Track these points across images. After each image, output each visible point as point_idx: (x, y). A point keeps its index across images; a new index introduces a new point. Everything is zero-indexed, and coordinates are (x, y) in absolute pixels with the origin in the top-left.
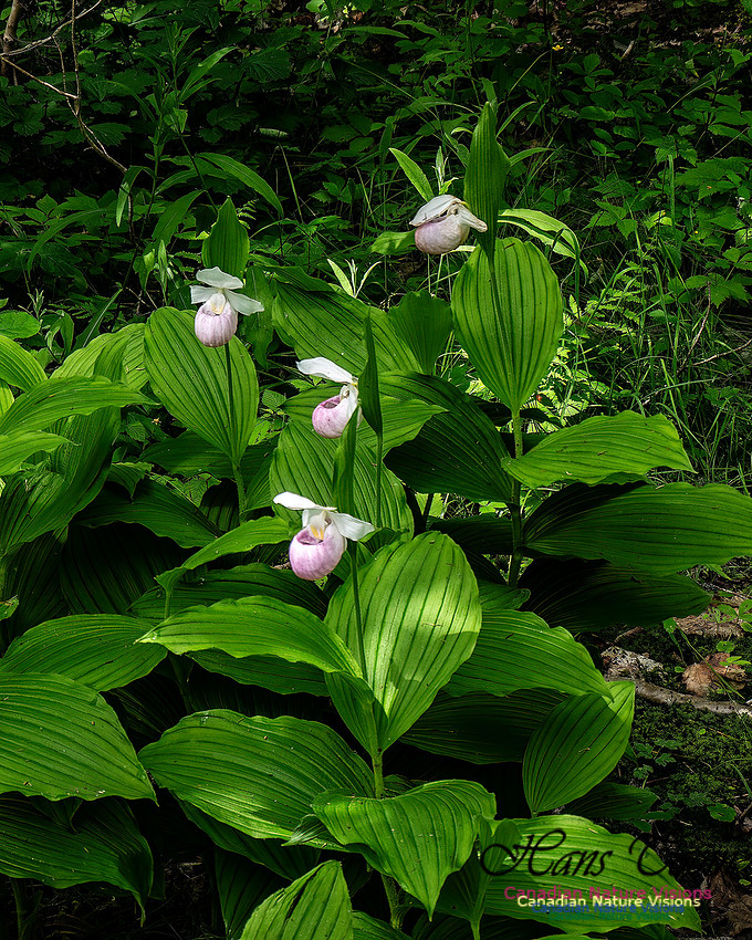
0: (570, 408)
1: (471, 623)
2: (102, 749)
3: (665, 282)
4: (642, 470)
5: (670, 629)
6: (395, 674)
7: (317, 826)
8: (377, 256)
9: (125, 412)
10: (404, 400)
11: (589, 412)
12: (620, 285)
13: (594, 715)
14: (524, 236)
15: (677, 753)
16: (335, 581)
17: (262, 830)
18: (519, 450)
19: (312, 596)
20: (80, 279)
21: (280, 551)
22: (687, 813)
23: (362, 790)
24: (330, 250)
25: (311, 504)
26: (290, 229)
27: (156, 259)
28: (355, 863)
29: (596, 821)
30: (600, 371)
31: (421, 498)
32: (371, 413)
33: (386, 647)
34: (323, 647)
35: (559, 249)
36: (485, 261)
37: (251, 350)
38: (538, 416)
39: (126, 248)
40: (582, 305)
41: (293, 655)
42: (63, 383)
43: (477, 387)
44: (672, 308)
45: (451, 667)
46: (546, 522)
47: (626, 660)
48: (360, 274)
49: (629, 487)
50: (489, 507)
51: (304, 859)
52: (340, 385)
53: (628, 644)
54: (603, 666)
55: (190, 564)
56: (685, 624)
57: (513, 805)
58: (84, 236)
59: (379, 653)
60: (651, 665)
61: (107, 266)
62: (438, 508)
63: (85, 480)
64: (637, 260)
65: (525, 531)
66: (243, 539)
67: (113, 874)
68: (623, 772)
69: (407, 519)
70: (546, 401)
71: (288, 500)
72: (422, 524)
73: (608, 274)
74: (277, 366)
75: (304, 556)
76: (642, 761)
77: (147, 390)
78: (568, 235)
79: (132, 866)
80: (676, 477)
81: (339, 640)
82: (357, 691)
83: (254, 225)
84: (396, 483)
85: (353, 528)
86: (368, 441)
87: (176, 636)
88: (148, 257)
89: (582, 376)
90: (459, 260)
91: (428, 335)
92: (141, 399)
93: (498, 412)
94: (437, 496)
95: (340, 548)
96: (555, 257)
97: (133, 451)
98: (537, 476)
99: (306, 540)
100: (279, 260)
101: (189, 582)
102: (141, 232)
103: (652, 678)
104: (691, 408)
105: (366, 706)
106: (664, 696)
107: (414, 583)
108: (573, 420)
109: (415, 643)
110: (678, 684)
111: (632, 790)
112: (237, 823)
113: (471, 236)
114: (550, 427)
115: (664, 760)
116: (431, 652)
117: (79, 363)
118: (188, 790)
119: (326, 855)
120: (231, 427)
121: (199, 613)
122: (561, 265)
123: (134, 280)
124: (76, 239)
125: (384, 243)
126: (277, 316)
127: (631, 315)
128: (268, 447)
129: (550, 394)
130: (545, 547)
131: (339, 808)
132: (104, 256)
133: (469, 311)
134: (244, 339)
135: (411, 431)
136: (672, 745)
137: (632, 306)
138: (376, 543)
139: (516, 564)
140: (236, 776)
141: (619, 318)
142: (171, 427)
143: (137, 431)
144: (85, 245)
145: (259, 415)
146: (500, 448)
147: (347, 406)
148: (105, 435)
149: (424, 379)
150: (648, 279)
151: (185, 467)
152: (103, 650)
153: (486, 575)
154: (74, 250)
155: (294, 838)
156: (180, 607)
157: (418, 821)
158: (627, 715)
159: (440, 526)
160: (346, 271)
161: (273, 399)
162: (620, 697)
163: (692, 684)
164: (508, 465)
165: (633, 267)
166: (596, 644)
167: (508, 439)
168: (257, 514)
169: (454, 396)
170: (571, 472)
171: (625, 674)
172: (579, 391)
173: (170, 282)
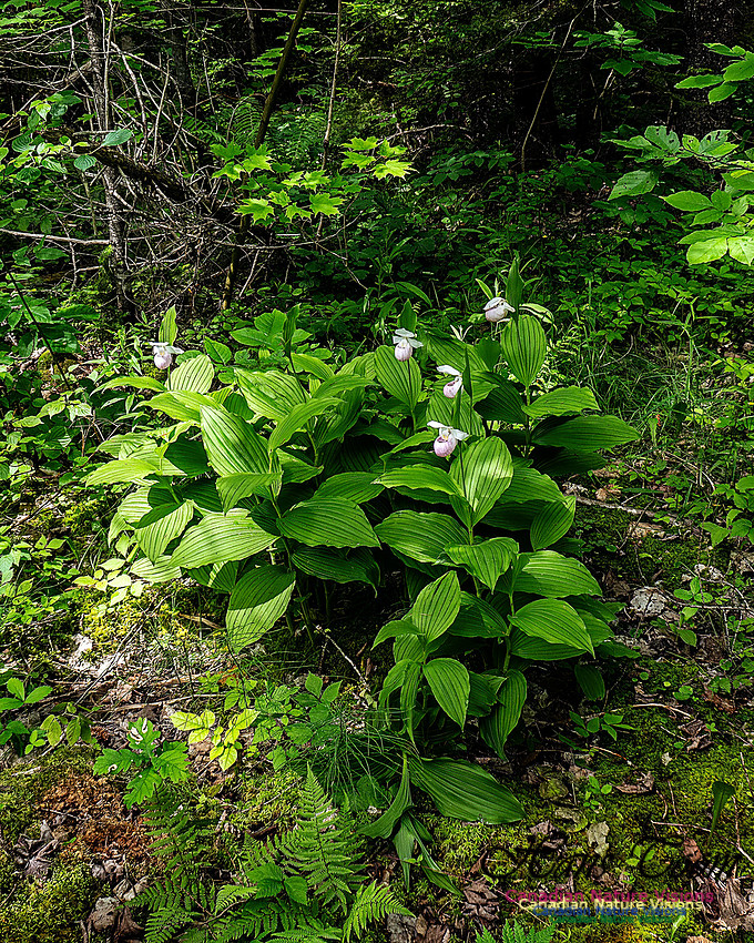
0: (550, 385)
1: (510, 474)
2: (359, 527)
3: (588, 333)
4: (579, 410)
5: (590, 475)
6: (477, 495)
7: (446, 557)
8: (471, 324)
9: (367, 389)
10: (481, 382)
11: (558, 387)
12: (570, 335)
13: (560, 510)
14: (531, 314)
15: (593, 525)
16: (453, 457)
17: (424, 559)
18: (528, 402)
19: (444, 463)
20: (349, 335)
21: (430, 446)
22: (597, 549)
23: (465, 542)
24: (451, 322)
25: (442, 426)
26: (435, 313)
27: (380, 326)
28: (461, 572)
29: (560, 553)
30: (562, 370)
31: (489, 423)
32: (468, 388)
33: (474, 484)
34: (448, 485)
35: (546, 320)
36: (514, 324)
37: (419, 364)
38: (537, 389)
39: (367, 322)
40: (555, 342)
41: (436, 488)
42: (341, 377)
43: (512, 377)
44: (591, 344)
45: (501, 491)
46: (540, 432)
47: (573, 487)
48: (463, 332)
49: (574, 417)
50: (517, 426)
51: (441, 570)
52: (455, 376)
53: (573, 481)
54: (563, 490)
55: (393, 452)
56: (596, 473)
57: (526, 547)
58: (350, 317)
59: (471, 487)
60: (583, 489)
61: (361, 329)
62: (496, 426)
63: (350, 418)
64: (577, 324)
65: (531, 435)
66: (414, 441)
67: (364, 578)
68: (571, 533)
69: (483, 431)
70: (540, 383)
71: (434, 424)
72: (489, 433)
73: (566, 329)
74: (430, 371)
75: (439, 448)
76: (579, 528)
77: (375, 380)
78: (549, 314)
79: (372, 574)
80: (593, 413)
81: (455, 481)
82: (462, 502)
83: (421, 311)
84: (479, 417)
85: (460, 435)
86: (466, 400)
87: (388, 481)
88: (376, 325)
89: (555, 372)
90: (504, 324)
91: (491, 355)
92: (373, 383)
93: (520, 387)
94: (496, 422)
95: (455, 443)
96: (543, 324)
97: (371, 405)
98: (535, 413)
99: (441, 441)
100: (431, 325)
101: (393, 458)
102: (374, 315)
103: (583, 495)
104: (599, 385)
105: (466, 508)
106: (588, 502)
107: (485, 457)
108: (551, 390)
109: (485, 481)
110: (593, 497)
111: (575, 540)
112: (414, 556)
113: (509, 314)
114: (542, 393)
115: (588, 528)
116: (493, 485)
117: (347, 368)
118: (394, 543)
119: (451, 568)
120: (410, 395)
121: (397, 471)
122: (546, 327)
123: (371, 335)
124: (347, 318)
125: (472, 319)
126: (429, 348)
127: (575, 347)
128: (427, 401)
129: (542, 379)
130: (540, 442)
131: (455, 549)
132: (359, 325)
133: (508, 346)
134: (416, 359)
135: (484, 395)
136: (591, 521)
137: (575, 343)
138: (469, 442)
139: (528, 449)
140: (413, 537)
141: (570, 348)
142: (386, 394)
143: (373, 397)
144: (351, 320)
145: (423, 389)
146: (521, 402)
147: (458, 384)
148: (358, 398)
149: (490, 374)
150: (582, 332)
151: (392, 412)
152: (359, 486)
153: (515, 454)
154: (347, 323)
155: (437, 562)
156: (389, 468)
157: (487, 555)
158: (573, 510)
159: (496, 434)
160: (459, 330)
161: (428, 383)
162: (570, 503)
163: (599, 497)
164: (524, 409)
165: (576, 327)
166: (560, 481)
167: (524, 397)
168: (421, 430)
169: (503, 381)
170: (550, 411)
171: (573, 493)
172: (554, 377)
173: (386, 336)
